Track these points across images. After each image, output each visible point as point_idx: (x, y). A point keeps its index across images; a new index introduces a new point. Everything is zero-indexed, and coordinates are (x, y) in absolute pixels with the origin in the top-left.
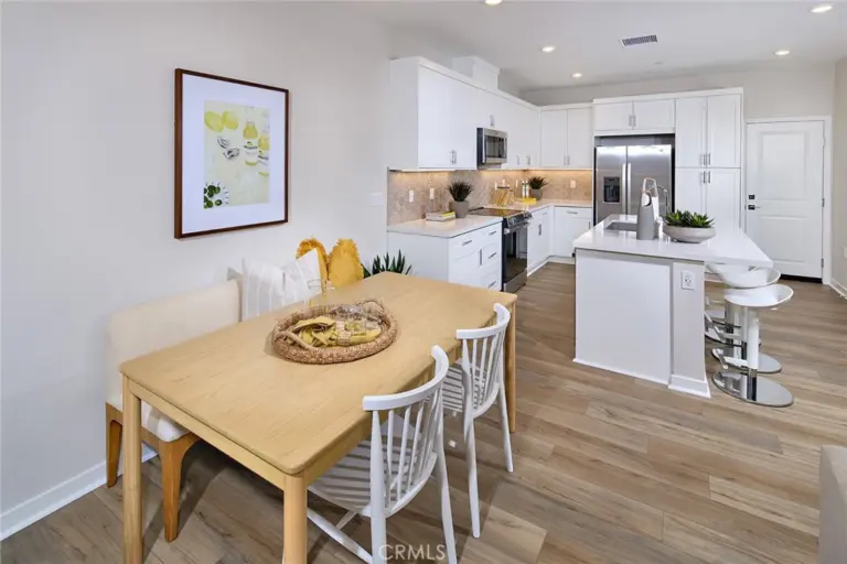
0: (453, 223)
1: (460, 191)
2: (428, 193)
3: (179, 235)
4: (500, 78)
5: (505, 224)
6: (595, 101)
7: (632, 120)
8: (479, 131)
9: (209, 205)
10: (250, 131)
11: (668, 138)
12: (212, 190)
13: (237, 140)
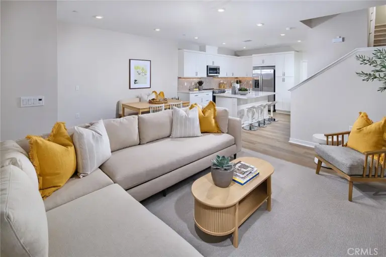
0: (198, 92)
1: (200, 83)
2: (192, 83)
3: (130, 88)
4: (218, 50)
5: (213, 92)
6: (253, 55)
7: (263, 62)
8: (207, 66)
9: (135, 83)
10: (143, 69)
11: (273, 67)
12: (136, 81)
13: (140, 71)
